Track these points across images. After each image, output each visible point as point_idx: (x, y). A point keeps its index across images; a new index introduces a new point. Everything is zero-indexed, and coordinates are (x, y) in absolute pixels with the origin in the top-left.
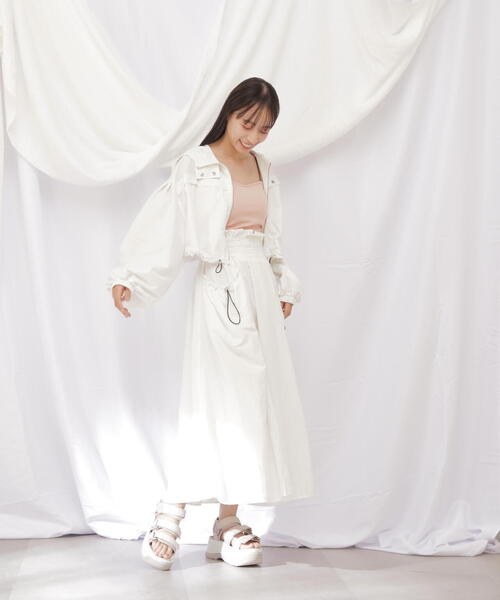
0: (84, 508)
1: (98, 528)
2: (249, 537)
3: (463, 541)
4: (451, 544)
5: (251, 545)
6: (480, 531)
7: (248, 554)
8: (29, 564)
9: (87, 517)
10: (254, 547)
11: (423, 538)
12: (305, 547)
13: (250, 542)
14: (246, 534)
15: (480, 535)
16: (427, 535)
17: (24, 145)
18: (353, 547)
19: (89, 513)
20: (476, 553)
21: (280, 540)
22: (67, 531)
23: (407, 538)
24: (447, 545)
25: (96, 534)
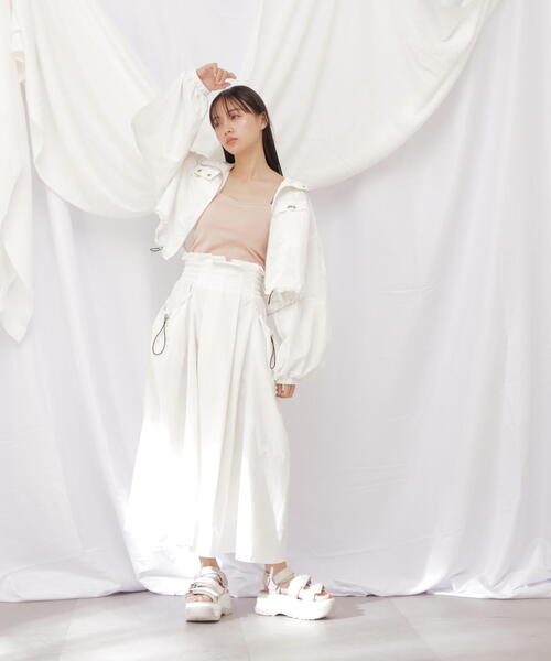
1: (152, 584)
3: (543, 582)
4: (530, 585)
8: (78, 627)
9: (137, 573)
11: (500, 581)
12: (373, 595)
17: (52, 177)
18: (425, 593)
19: (140, 568)
21: (345, 589)
22: (116, 588)
23: (483, 581)
24: (526, 587)
25: (147, 591)
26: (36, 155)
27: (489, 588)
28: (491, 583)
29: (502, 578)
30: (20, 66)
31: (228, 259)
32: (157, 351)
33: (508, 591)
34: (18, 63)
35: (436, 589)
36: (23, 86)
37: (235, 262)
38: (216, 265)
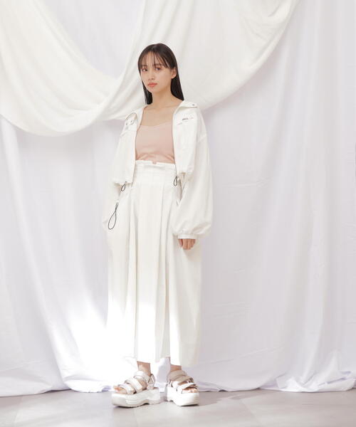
0: (61, 371)
1: (73, 385)
2: (189, 384)
3: (338, 380)
4: (329, 383)
6: (349, 372)
7: (189, 397)
8: (23, 414)
9: (63, 377)
10: (192, 392)
11: (309, 380)
12: (224, 391)
13: (189, 388)
15: (350, 375)
16: (311, 377)
18: (258, 389)
19: (65, 374)
20: (347, 389)
21: (205, 387)
22: (49, 388)
23: (297, 380)
24: (326, 384)
25: (70, 389)
27: (302, 385)
28: (302, 382)
29: (310, 378)
31: (154, 163)
32: (111, 227)
33: (314, 387)
35: (265, 386)
37: (159, 164)
38: (146, 167)
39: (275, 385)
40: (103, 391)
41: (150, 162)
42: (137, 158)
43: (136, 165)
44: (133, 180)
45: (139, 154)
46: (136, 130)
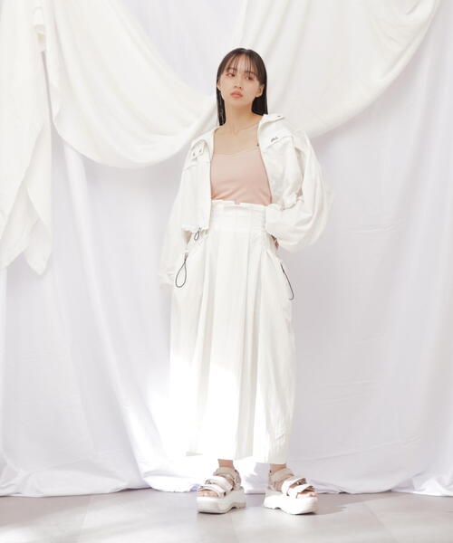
0: (139, 465)
1: (154, 482)
2: (304, 487)
5: (309, 494)
7: (305, 502)
8: (92, 518)
9: (142, 473)
10: (311, 496)
12: (345, 493)
13: (305, 491)
14: (300, 484)
17: (69, 134)
18: (390, 491)
19: (144, 468)
21: (323, 487)
22: (124, 485)
23: (440, 481)
25: (150, 488)
26: (55, 113)
27: (446, 487)
28: (447, 483)
30: (41, 38)
31: (237, 203)
34: (39, 34)
35: (398, 487)
36: (43, 54)
38: (226, 208)
39: (411, 486)
40: (192, 491)
41: (230, 203)
42: (213, 197)
43: (212, 206)
44: (210, 226)
45: (215, 192)
46: (209, 161)
